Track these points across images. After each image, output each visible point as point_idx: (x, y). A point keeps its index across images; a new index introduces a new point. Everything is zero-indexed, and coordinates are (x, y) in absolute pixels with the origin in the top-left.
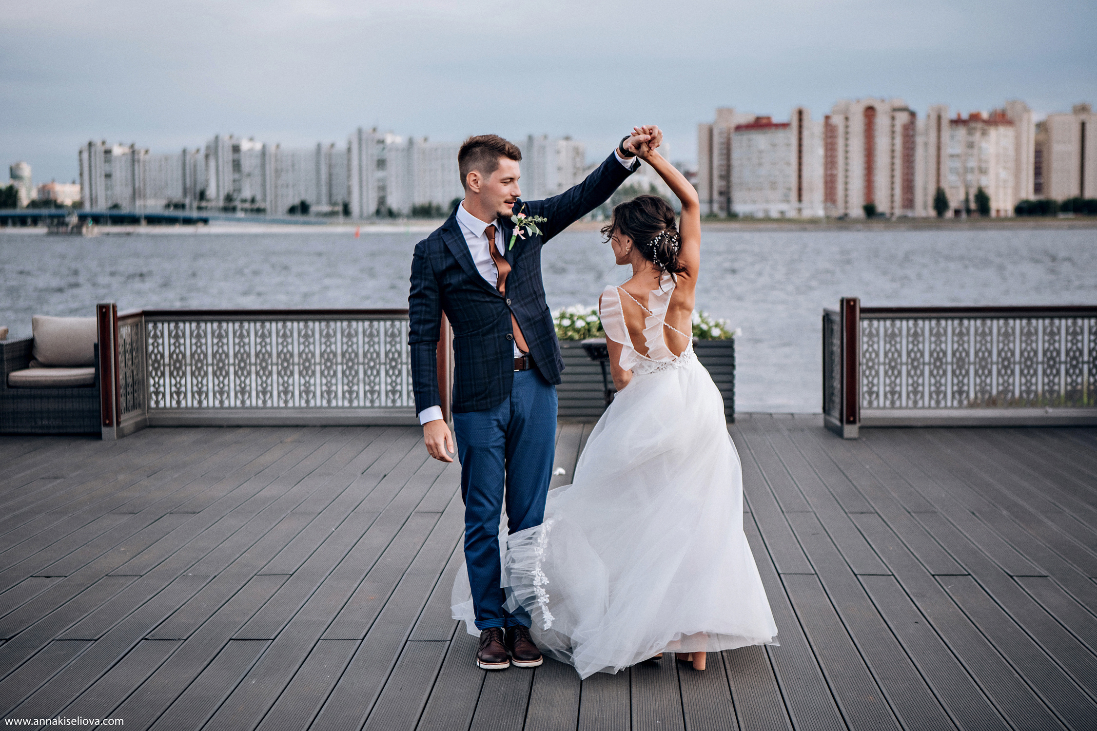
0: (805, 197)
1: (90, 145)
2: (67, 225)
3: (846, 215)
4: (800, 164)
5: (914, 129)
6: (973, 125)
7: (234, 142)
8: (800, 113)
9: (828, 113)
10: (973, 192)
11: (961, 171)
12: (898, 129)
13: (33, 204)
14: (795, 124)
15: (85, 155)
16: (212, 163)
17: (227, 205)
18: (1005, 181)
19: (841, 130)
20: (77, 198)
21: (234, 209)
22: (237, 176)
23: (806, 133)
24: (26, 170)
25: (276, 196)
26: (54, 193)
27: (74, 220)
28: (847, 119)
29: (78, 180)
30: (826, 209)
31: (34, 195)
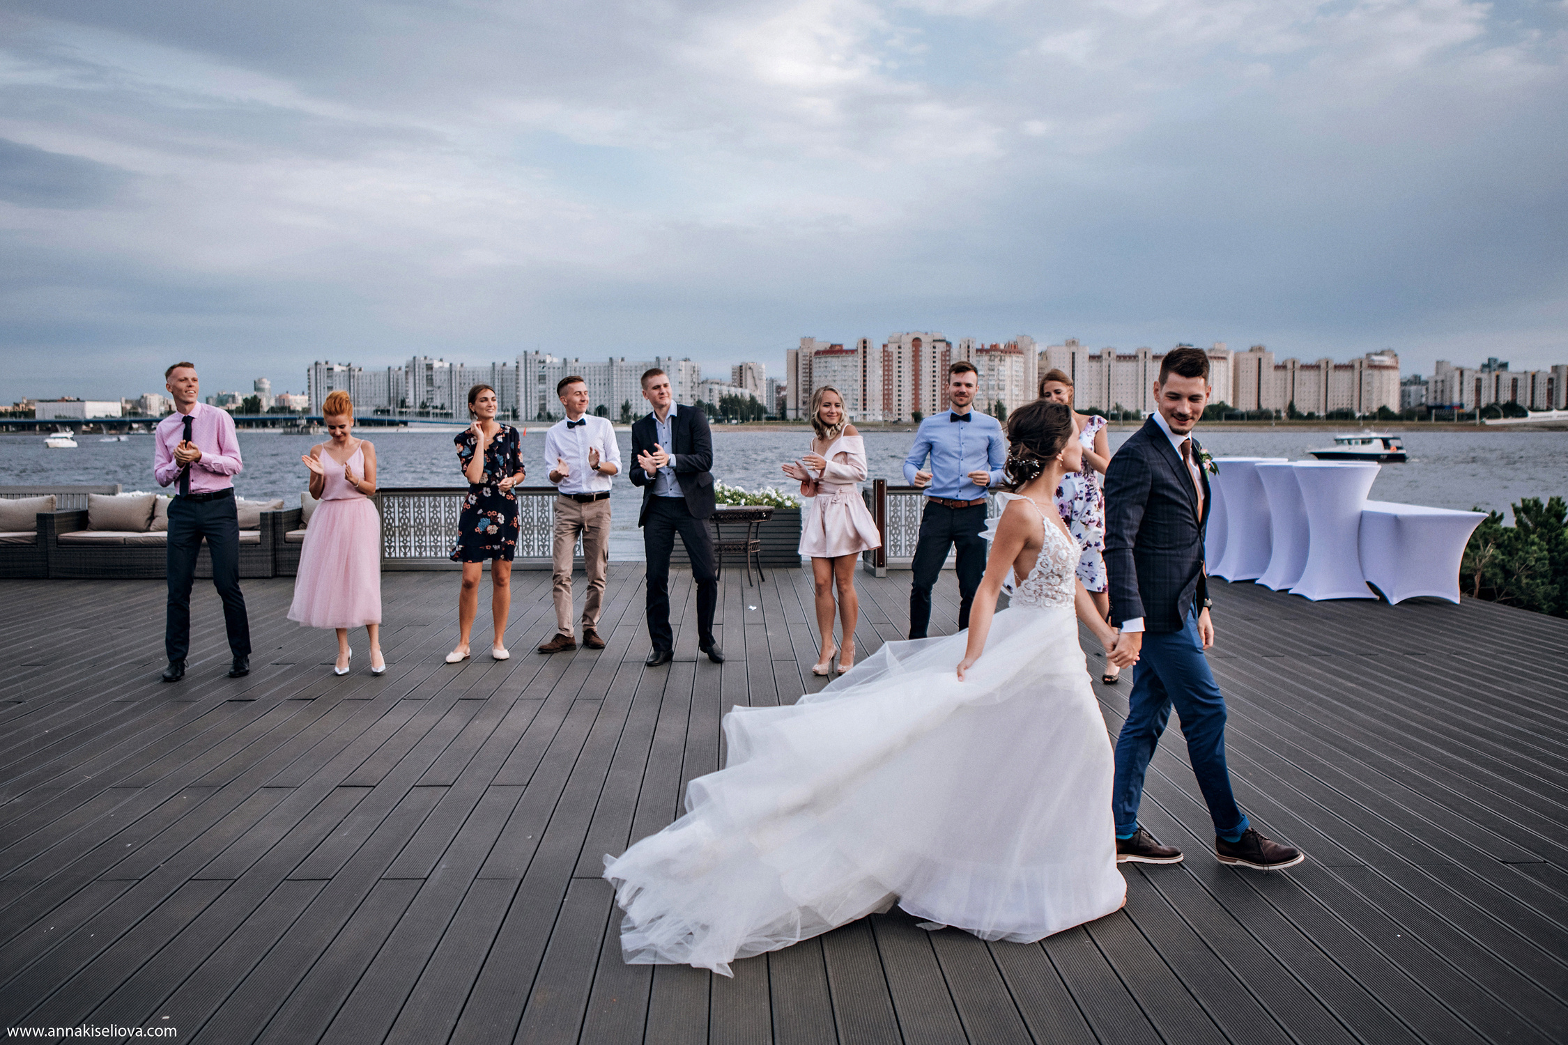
0: (868, 407)
1: (316, 364)
2: (298, 426)
3: (899, 419)
4: (865, 381)
5: (949, 355)
6: (993, 353)
7: (428, 362)
8: (865, 342)
9: (886, 342)
10: (994, 403)
11: (985, 388)
12: (938, 355)
13: (272, 410)
14: (861, 350)
15: (312, 372)
16: (411, 379)
17: (421, 410)
18: (1017, 395)
19: (895, 356)
20: (306, 405)
21: (428, 414)
22: (429, 389)
23: (869, 358)
24: (266, 384)
25: (460, 403)
26: (288, 401)
27: (304, 422)
28: (899, 347)
29: (306, 392)
30: (884, 416)
31: (273, 403)
